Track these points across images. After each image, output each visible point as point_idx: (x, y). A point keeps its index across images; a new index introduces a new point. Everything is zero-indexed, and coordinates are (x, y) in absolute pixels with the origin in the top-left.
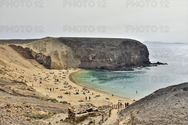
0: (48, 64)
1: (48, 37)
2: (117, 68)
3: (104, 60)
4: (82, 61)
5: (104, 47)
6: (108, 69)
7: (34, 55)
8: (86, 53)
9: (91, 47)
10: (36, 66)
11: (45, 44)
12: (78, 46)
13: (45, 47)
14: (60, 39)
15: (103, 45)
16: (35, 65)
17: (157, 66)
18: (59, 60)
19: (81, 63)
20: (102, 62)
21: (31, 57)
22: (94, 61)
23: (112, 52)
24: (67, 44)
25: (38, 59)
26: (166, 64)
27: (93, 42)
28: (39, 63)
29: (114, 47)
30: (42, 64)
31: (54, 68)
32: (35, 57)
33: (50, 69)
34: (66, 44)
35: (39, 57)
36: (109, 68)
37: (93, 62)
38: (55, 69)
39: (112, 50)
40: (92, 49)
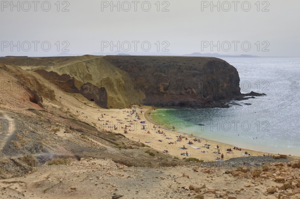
0: (102, 100)
1: (87, 56)
2: (205, 104)
3: (183, 92)
4: (147, 94)
5: (182, 72)
6: (191, 106)
7: (78, 87)
8: (154, 82)
9: (161, 72)
10: (85, 104)
11: (87, 67)
12: (140, 70)
13: (88, 72)
14: (108, 59)
15: (180, 69)
16: (84, 102)
17: (254, 98)
18: (116, 94)
19: (147, 96)
20: (181, 94)
21: (74, 90)
22: (167, 93)
23: (194, 79)
24: (121, 67)
25: (85, 92)
26: (264, 94)
27: (164, 63)
28: (88, 98)
29: (196, 72)
30: (92, 100)
31: (112, 106)
32: (80, 90)
33: (107, 108)
34: (119, 67)
35: (86, 89)
36: (193, 104)
37: (165, 95)
38: (114, 108)
39: (194, 76)
40: (163, 75)
